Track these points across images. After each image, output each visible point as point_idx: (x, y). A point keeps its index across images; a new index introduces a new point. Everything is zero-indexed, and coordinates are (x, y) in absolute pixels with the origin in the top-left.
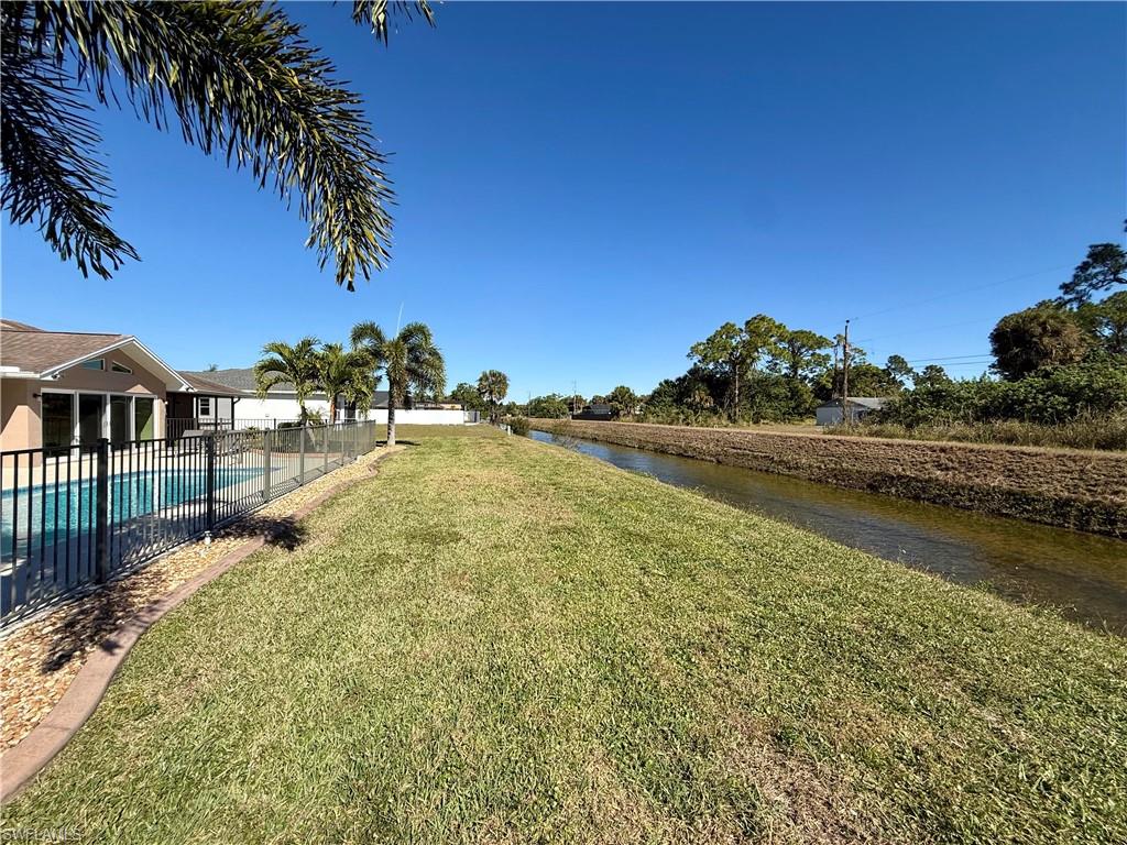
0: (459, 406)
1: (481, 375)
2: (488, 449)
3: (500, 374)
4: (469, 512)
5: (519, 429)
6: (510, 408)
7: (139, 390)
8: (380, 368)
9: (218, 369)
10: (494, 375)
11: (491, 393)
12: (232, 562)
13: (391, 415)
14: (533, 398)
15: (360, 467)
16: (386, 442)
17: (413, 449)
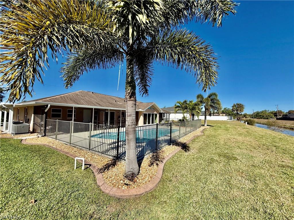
0: (225, 115)
1: (233, 105)
2: (239, 129)
3: (241, 104)
4: (238, 151)
5: (250, 123)
6: (245, 116)
7: (155, 113)
8: (202, 105)
9: (166, 107)
10: (238, 105)
11: (237, 110)
12: (177, 151)
13: (205, 117)
14: (255, 111)
15: (198, 132)
16: (204, 125)
17: (212, 128)
